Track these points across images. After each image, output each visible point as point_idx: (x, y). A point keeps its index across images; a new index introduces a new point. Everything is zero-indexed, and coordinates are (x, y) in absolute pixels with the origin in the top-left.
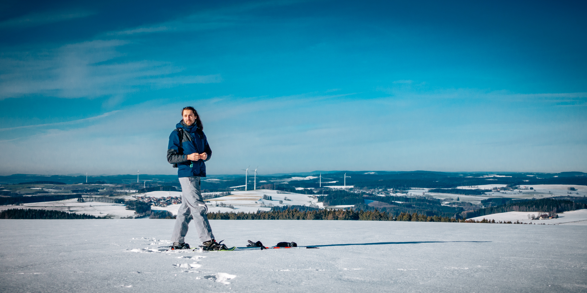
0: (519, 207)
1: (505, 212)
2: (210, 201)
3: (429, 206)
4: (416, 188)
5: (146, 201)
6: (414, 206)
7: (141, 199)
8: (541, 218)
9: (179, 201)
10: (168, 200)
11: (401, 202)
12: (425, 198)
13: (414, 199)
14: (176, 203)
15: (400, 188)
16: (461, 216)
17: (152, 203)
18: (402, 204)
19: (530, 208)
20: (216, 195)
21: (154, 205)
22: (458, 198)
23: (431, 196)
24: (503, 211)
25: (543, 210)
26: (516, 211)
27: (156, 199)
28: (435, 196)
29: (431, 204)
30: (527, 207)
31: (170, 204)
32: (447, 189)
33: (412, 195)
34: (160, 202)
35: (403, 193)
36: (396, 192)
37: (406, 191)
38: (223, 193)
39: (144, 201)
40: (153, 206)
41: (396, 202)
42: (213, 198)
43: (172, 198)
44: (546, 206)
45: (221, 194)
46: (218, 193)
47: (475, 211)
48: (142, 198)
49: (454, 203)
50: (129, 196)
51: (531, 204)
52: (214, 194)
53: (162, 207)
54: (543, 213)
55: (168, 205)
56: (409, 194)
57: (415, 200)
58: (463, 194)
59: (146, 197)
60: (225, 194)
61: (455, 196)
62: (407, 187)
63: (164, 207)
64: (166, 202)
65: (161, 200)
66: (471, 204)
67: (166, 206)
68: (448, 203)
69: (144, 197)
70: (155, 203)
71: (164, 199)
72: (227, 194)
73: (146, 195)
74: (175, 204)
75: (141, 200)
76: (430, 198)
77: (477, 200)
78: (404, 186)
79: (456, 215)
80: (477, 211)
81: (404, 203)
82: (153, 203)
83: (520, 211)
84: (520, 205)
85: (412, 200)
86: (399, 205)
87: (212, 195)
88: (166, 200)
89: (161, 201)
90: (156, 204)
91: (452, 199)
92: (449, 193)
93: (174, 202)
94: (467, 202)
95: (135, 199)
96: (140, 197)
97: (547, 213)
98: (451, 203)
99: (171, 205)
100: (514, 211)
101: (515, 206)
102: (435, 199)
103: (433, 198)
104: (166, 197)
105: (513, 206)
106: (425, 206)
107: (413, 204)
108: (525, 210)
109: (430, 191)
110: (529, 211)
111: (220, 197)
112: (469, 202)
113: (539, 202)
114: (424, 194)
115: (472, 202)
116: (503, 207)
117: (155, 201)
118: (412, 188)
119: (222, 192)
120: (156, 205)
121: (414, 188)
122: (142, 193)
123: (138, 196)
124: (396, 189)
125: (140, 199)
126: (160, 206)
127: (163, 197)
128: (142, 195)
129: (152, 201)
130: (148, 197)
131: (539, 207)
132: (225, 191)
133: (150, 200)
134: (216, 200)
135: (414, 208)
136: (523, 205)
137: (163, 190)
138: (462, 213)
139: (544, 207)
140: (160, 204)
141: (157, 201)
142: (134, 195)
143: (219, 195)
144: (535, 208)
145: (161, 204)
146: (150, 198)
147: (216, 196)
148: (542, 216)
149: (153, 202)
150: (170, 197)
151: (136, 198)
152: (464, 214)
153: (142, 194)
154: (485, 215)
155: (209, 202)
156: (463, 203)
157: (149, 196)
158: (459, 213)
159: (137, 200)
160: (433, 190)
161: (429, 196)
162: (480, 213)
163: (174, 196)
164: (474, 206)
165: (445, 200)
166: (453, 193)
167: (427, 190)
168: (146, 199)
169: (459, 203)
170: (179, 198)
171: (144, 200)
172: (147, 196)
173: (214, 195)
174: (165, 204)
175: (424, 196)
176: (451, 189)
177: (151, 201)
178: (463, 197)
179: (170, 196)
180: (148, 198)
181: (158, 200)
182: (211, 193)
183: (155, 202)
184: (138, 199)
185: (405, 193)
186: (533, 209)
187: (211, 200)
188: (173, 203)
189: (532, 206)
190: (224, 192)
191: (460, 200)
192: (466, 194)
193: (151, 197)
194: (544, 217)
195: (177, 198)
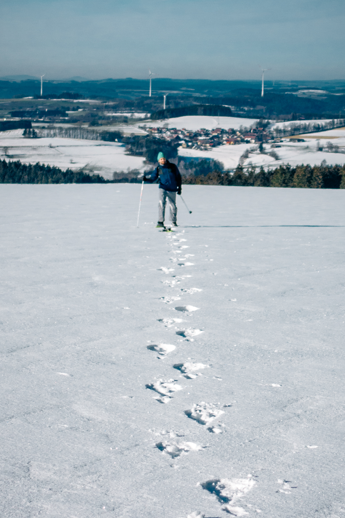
2: (305, 139)
5: (167, 136)
7: (158, 133)
9: (239, 139)
10: (215, 137)
14: (232, 143)
17: (180, 142)
20: (319, 125)
21: (185, 146)
27: (190, 133)
31: (219, 144)
34: (197, 140)
38: (333, 122)
39: (162, 137)
40: (183, 148)
42: (312, 132)
43: (223, 132)
45: (329, 123)
46: (322, 122)
48: (160, 131)
50: (131, 127)
52: (313, 125)
53: (201, 150)
55: (214, 146)
59: (168, 130)
60: (337, 123)
63: (206, 149)
64: (210, 139)
65: (201, 135)
67: (210, 147)
69: (163, 128)
70: (187, 142)
71: (207, 134)
72: (341, 123)
73: (167, 124)
74: (230, 144)
75: (157, 135)
82: (183, 142)
87: (309, 125)
88: (211, 136)
89: (200, 138)
90: (190, 144)
93: (228, 141)
95: (144, 133)
96: (154, 129)
99: (221, 147)
104: (210, 129)
111: (327, 130)
117: (187, 136)
119: (331, 120)
120: (188, 147)
122: (159, 119)
123: (151, 127)
125: (156, 132)
126: (198, 147)
127: (205, 129)
128: (159, 124)
129: (181, 136)
130: (173, 129)
132: (337, 117)
133: (176, 135)
134: (318, 138)
137: (205, 114)
140: (198, 145)
141: (190, 137)
142: (142, 125)
143: (325, 127)
145: (199, 143)
146: (175, 131)
147: (318, 129)
149: (182, 140)
150: (218, 129)
151: (147, 129)
153: (159, 121)
155: (303, 141)
157: (173, 127)
159: (148, 136)
163: (227, 128)
168: (169, 133)
170: (237, 131)
171: (164, 135)
172: (170, 127)
173: (314, 127)
174: (208, 145)
177: (178, 138)
179: (219, 127)
180: (172, 131)
181: (193, 135)
182: (307, 122)
183: (187, 139)
184: (151, 132)
187: (307, 137)
188: (225, 142)
190: (336, 120)
193: (178, 129)
195: (233, 132)
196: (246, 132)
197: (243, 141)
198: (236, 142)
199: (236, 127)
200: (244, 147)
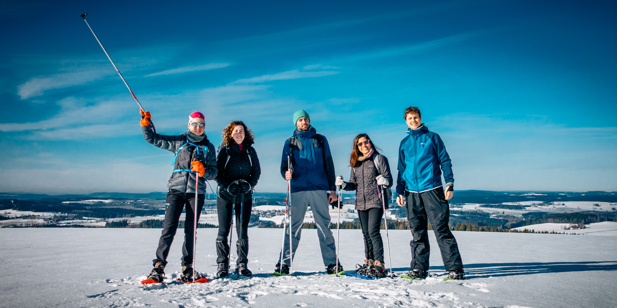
0: (554, 219)
1: (542, 223)
3: (479, 218)
4: (470, 204)
6: (468, 218)
8: (571, 228)
9: (281, 214)
10: (273, 213)
11: (457, 215)
12: (477, 212)
13: (467, 213)
15: (457, 204)
16: (506, 226)
17: (260, 215)
18: (458, 216)
19: (562, 220)
22: (504, 212)
23: (481, 210)
24: (540, 223)
25: (573, 222)
26: (551, 223)
27: (264, 212)
28: (485, 210)
29: (482, 217)
30: (560, 219)
31: (274, 215)
32: (494, 204)
33: (466, 209)
34: (266, 214)
35: (459, 207)
36: (454, 207)
37: (462, 206)
40: (261, 217)
41: (453, 215)
42: (308, 211)
43: (276, 211)
44: (576, 219)
47: (517, 223)
49: (500, 216)
51: (563, 217)
53: (268, 218)
54: (573, 225)
55: (272, 216)
56: (464, 208)
57: (469, 214)
58: (508, 208)
61: (501, 210)
62: (462, 203)
63: (269, 218)
64: (271, 214)
65: (267, 212)
66: (514, 217)
68: (495, 216)
70: (262, 215)
71: (270, 212)
73: (255, 209)
74: (278, 216)
76: (481, 212)
77: (519, 213)
78: (460, 203)
79: (502, 225)
80: (519, 223)
81: (459, 216)
82: (261, 215)
83: (554, 222)
84: (554, 218)
85: (466, 214)
86: (455, 218)
89: (267, 213)
90: (264, 216)
91: (499, 213)
92: (496, 208)
93: (278, 214)
94: (511, 215)
97: (577, 225)
98: (498, 216)
99: (275, 217)
100: (549, 222)
101: (550, 218)
102: (485, 213)
103: (483, 212)
104: (271, 210)
105: (548, 218)
106: (477, 218)
107: (467, 217)
108: (558, 222)
109: (480, 206)
110: (562, 223)
112: (512, 215)
113: (570, 216)
114: (476, 209)
115: (515, 216)
116: (540, 220)
117: (262, 213)
118: (466, 204)
120: (263, 217)
121: (468, 204)
124: (453, 205)
126: (267, 217)
127: (269, 210)
129: (260, 213)
130: (257, 210)
131: (570, 220)
135: (468, 219)
136: (557, 218)
137: (269, 204)
138: (507, 224)
139: (574, 220)
141: (264, 213)
144: (567, 220)
145: (267, 215)
148: (572, 227)
150: (274, 210)
152: (509, 224)
154: (525, 226)
156: (508, 216)
157: (258, 209)
158: (504, 224)
160: (483, 205)
161: (479, 210)
162: (521, 225)
163: (277, 210)
164: (517, 219)
165: (493, 214)
166: (500, 208)
167: (478, 205)
168: (256, 212)
169: (504, 216)
171: (254, 213)
172: (256, 210)
174: (270, 216)
175: (476, 210)
176: (497, 204)
177: (259, 214)
178: (507, 211)
180: (257, 211)
183: (263, 214)
185: (460, 207)
186: (565, 221)
188: (276, 215)
189: (564, 219)
191: (505, 214)
192: (510, 209)
193: (259, 210)
194: (574, 227)
195: (279, 211)
196: (284, 211)
197: (283, 214)
198: (281, 215)
199: (281, 210)
200: (283, 217)
